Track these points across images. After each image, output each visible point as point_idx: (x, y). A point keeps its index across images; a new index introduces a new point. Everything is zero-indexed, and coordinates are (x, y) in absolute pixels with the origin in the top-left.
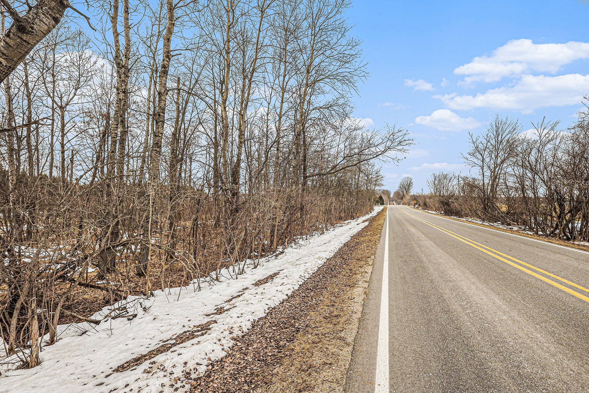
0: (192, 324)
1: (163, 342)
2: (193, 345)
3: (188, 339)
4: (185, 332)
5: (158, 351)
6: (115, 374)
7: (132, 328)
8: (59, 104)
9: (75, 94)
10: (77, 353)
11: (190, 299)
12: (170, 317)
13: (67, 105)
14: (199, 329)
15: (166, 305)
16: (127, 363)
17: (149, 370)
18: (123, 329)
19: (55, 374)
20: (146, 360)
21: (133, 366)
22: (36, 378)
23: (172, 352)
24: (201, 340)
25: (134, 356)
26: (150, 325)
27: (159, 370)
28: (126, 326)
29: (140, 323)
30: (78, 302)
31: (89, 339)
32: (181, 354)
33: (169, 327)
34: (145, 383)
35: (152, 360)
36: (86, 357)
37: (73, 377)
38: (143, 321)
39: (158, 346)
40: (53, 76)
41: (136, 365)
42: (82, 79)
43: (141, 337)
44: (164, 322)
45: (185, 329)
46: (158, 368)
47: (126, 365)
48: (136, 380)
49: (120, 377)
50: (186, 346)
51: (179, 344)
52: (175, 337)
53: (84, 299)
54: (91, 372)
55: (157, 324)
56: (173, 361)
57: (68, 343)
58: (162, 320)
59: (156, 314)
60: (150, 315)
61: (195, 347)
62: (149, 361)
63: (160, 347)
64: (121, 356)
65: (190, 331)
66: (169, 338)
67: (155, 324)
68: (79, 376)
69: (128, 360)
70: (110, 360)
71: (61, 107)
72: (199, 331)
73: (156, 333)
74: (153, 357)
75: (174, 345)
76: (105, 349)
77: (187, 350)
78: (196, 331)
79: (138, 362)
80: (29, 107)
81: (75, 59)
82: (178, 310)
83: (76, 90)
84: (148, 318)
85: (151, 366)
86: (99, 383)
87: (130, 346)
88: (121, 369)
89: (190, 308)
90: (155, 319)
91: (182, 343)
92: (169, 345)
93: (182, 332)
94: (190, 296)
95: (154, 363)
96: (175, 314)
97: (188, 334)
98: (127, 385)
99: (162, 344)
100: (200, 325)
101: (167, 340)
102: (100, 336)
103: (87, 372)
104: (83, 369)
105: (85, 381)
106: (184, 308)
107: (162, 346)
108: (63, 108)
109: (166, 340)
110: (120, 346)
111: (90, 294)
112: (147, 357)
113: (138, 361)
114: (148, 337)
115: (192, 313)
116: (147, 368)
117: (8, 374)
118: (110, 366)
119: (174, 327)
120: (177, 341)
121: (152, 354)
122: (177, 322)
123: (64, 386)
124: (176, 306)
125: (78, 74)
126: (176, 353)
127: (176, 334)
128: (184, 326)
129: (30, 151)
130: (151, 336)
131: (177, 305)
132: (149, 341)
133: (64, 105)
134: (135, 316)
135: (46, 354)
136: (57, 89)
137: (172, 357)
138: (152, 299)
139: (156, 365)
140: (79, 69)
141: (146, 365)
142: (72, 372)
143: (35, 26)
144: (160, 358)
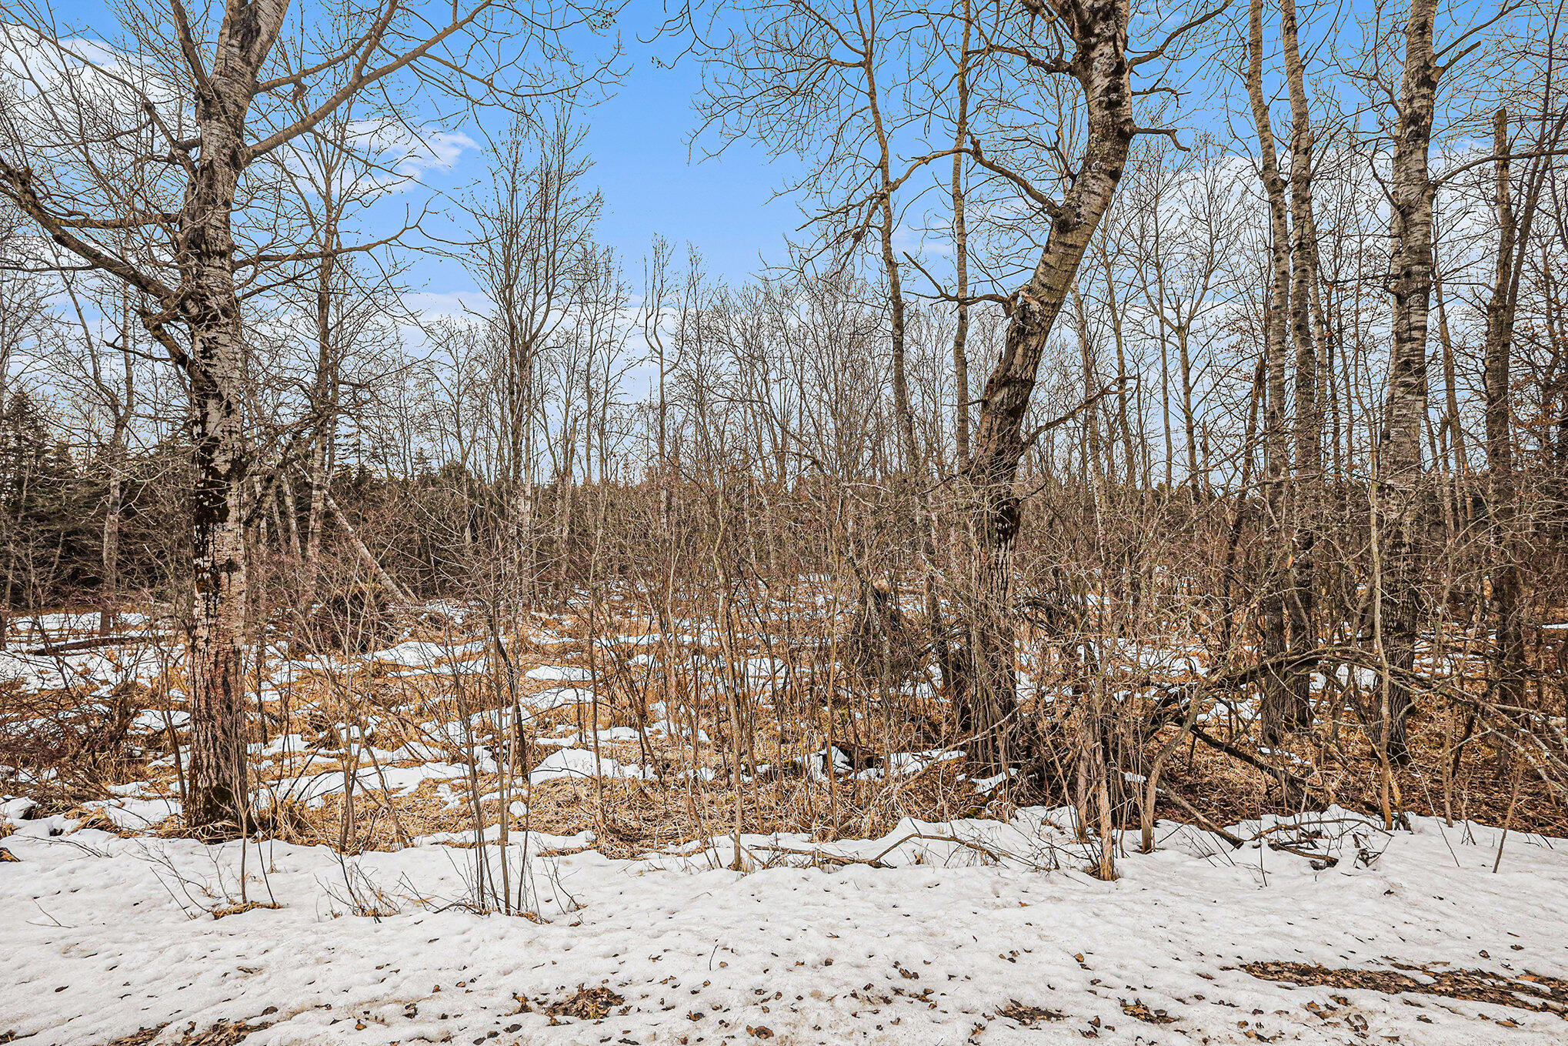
0: (1520, 963)
1: (1396, 966)
2: (1483, 1017)
3: (1480, 994)
4: (1483, 974)
5: (1368, 981)
6: (1243, 975)
7: (1316, 890)
8: (1176, 323)
9: (1205, 288)
10: (1181, 890)
11: (1549, 885)
12: (1444, 909)
13: (1191, 318)
14: (1545, 989)
15: (1443, 870)
16: (1277, 964)
17: (1323, 1009)
18: (1296, 883)
19: (1132, 910)
20: (1325, 982)
21: (1288, 980)
22: (1103, 901)
23: (1408, 1003)
24: (1526, 1020)
25: (1301, 961)
26: (1369, 903)
27: (1346, 1025)
28: (1302, 880)
29: (1341, 887)
30: (1210, 783)
31: (1211, 872)
32: (1428, 1021)
33: (1434, 936)
34: (1295, 1029)
35: (1341, 992)
36: (1196, 907)
37: (1160, 932)
38: (1351, 885)
39: (1374, 968)
40: (1158, 266)
41: (1298, 981)
42: (1217, 247)
43: (1333, 921)
44: (1416, 912)
45: (1486, 966)
46: (1347, 1020)
47: (1272, 968)
48: (1279, 1012)
49: (1249, 986)
50: (1462, 1010)
51: (1441, 993)
52: (1440, 969)
53: (1223, 779)
54: (1199, 942)
55: (1392, 909)
56: (1395, 1024)
57: (1173, 864)
58: (1413, 905)
59: (1397, 880)
60: (1376, 878)
61: (1488, 1028)
62: (1332, 991)
63: (1378, 973)
64: (1269, 943)
65: (1502, 979)
66: (1418, 963)
67: (1387, 907)
68: (1171, 937)
69: (1282, 961)
70: (1241, 939)
71: (1181, 330)
72: (1536, 993)
73: (1382, 934)
74: (1346, 987)
75: (1426, 989)
76: (1236, 907)
77: (1457, 1020)
78: (1524, 989)
79: (1306, 978)
80: (1119, 352)
81: (1200, 206)
82: (1485, 899)
83: (1207, 277)
84: (1368, 881)
85: (1332, 1003)
86: (1203, 971)
87: (1297, 931)
88: (1260, 970)
89: (1538, 911)
90: (1389, 892)
91: (1453, 995)
92: (1406, 982)
93: (1470, 966)
94: (1554, 875)
95: (1345, 1001)
96: (1469, 908)
97: (1487, 982)
98: (1256, 1012)
99: (1387, 967)
100: (1554, 980)
101: (1409, 968)
102: (1238, 876)
103: (1188, 937)
104: (1185, 928)
105: (1181, 953)
106: (1512, 902)
107: (1387, 974)
108: (1183, 329)
109: (1405, 963)
110: (1273, 918)
111: (1237, 773)
112: (1329, 978)
113: (1305, 974)
114: (1353, 930)
115: (1542, 930)
116: (1319, 1002)
117: (1070, 873)
118: (1238, 950)
119: (1449, 943)
120: (1439, 983)
121: (1344, 977)
122: (1466, 930)
123: (1141, 941)
124: (1479, 886)
125: (1207, 237)
126: (1419, 1011)
127: (1445, 964)
128: (1484, 955)
129: (1127, 442)
130: (1365, 934)
131: (1483, 881)
132: (1351, 943)
133: (1184, 321)
134: (1332, 863)
135: (1128, 864)
136: (1169, 292)
137: (1398, 1013)
138: (1401, 834)
139: (1348, 1009)
140: (1210, 225)
141: (1321, 994)
142: (1161, 922)
143: (1082, 210)
144: (1365, 999)
